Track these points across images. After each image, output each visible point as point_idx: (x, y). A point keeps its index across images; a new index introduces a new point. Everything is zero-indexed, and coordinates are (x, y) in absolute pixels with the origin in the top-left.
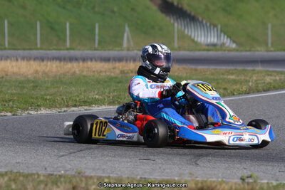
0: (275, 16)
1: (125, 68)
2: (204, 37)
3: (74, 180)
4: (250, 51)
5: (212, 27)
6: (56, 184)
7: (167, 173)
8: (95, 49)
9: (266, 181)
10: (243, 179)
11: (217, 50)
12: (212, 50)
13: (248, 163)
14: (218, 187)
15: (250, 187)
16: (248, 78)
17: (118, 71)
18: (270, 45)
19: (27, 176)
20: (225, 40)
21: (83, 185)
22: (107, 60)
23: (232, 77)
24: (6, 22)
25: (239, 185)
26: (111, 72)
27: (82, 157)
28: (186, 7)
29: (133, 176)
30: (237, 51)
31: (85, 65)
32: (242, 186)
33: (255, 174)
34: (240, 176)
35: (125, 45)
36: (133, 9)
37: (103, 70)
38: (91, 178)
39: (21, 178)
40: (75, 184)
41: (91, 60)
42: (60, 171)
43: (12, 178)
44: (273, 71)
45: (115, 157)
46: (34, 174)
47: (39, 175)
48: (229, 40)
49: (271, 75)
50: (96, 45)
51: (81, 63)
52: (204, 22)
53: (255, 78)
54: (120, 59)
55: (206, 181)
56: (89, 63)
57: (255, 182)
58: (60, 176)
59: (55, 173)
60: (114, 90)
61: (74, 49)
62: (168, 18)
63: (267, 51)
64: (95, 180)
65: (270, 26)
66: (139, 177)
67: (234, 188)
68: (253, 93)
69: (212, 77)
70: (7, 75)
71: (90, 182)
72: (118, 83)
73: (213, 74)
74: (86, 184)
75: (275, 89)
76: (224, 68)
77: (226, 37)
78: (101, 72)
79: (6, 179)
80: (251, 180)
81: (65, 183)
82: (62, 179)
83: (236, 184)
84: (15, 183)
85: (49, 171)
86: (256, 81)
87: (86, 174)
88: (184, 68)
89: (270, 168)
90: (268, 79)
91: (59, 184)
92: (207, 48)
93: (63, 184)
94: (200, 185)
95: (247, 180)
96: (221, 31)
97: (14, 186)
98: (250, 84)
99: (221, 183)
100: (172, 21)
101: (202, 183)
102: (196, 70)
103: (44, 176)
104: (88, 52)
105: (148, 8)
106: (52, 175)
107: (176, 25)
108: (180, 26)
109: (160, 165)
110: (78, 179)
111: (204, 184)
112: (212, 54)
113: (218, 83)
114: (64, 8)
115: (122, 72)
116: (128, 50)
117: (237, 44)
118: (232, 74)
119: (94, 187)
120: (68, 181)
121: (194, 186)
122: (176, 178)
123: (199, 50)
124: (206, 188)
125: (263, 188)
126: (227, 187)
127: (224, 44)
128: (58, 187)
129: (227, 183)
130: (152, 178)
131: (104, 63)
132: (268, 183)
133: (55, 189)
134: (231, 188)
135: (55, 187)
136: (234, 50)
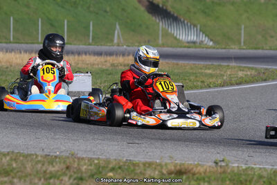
0: (248, 18)
1: (116, 62)
2: (185, 36)
3: (68, 161)
4: (225, 48)
5: (192, 27)
6: (52, 164)
7: (150, 156)
8: (90, 44)
9: (236, 165)
10: (216, 163)
11: (196, 48)
12: (192, 47)
13: (221, 148)
14: (195, 169)
15: (222, 170)
16: (222, 73)
17: (109, 65)
18: (242, 44)
19: (26, 156)
20: (204, 39)
21: (76, 165)
22: (99, 54)
23: (209, 71)
24: (12, 19)
25: (213, 168)
26: (103, 65)
27: (75, 140)
28: (170, 9)
29: (119, 158)
30: (214, 48)
31: (80, 58)
32: (216, 169)
33: (227, 158)
34: (214, 160)
35: (116, 41)
36: (123, 10)
37: (96, 62)
38: (83, 159)
39: (21, 158)
40: (68, 164)
41: (86, 54)
42: (56, 153)
43: (14, 158)
44: (245, 67)
45: (104, 140)
46: (33, 155)
47: (37, 156)
48: (207, 38)
49: (243, 71)
50: (91, 41)
51: (76, 57)
52: (186, 22)
53: (229, 73)
54: (110, 54)
55: (184, 164)
56: (84, 56)
57: (227, 165)
58: (56, 157)
59: (51, 154)
60: (105, 81)
61: (70, 44)
62: (154, 18)
63: (240, 49)
64: (87, 161)
65: (243, 27)
66: (125, 159)
67: (208, 170)
68: (227, 85)
69: (191, 71)
70: (11, 66)
71: (82, 163)
72: (109, 74)
73: (192, 69)
74: (78, 165)
75: (247, 82)
76: (202, 63)
77: (204, 36)
78: (94, 64)
79: (8, 158)
80: (223, 164)
81: (60, 163)
82: (57, 160)
83: (210, 167)
84: (16, 162)
85: (46, 152)
86: (230, 75)
87: (79, 156)
88: (167, 63)
89: (240, 153)
90: (240, 74)
91: (54, 164)
92: (187, 45)
93: (58, 164)
94: (178, 167)
95: (219, 164)
96: (200, 31)
97: (14, 165)
98: (225, 78)
99: (197, 166)
100: (158, 21)
101: (180, 166)
102: (177, 64)
103: (41, 156)
104: (82, 47)
105: (136, 9)
106: (49, 155)
107: (161, 24)
108: (164, 26)
109: (144, 149)
110: (71, 160)
111: (182, 167)
112: (192, 50)
113: (196, 77)
114: (63, 7)
115: (113, 65)
116: (118, 45)
117: (214, 42)
118: (209, 69)
119: (85, 167)
120: (63, 161)
121: (173, 168)
122: (158, 161)
123: (181, 47)
124: (183, 170)
125: (233, 171)
126: (202, 170)
127: (202, 42)
128: (54, 167)
129: (202, 166)
130: (136, 160)
131: (96, 57)
132: (238, 167)
133: (51, 169)
134: (206, 170)
135: (51, 166)
136: (211, 47)
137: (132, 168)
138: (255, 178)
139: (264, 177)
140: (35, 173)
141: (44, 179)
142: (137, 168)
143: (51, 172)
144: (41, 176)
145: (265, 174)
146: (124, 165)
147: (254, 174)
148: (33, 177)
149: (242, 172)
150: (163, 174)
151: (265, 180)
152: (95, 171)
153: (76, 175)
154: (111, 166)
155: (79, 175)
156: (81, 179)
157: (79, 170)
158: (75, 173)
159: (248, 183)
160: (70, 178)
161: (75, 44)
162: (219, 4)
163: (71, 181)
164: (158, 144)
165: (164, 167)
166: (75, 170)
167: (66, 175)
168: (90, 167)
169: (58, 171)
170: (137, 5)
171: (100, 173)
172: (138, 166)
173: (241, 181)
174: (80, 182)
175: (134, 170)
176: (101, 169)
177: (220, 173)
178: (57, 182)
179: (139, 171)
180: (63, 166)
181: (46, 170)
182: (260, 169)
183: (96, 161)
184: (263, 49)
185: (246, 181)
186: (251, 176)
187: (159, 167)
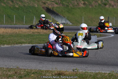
0: (85, 14)
2: (61, 21)
3: (16, 70)
4: (76, 26)
5: (64, 17)
6: (10, 71)
7: (48, 68)
8: (24, 25)
9: (81, 71)
10: (73, 70)
13: (75, 64)
15: (76, 73)
17: (31, 32)
21: (19, 72)
26: (29, 33)
27: (18, 62)
28: (55, 11)
29: (36, 69)
30: (72, 26)
31: (20, 30)
32: (73, 72)
33: (78, 68)
34: (72, 69)
35: (34, 23)
36: (37, 11)
38: (22, 69)
41: (22, 28)
42: (11, 67)
45: (30, 62)
46: (2, 68)
47: (4, 68)
48: (69, 22)
50: (24, 23)
52: (61, 16)
55: (61, 71)
56: (22, 29)
57: (78, 71)
58: (11, 69)
59: (9, 67)
60: (30, 39)
61: (16, 24)
62: (49, 14)
65: (83, 17)
66: (38, 69)
72: (31, 36)
74: (20, 71)
76: (67, 31)
78: (26, 32)
83: (71, 72)
85: (7, 67)
87: (20, 68)
89: (83, 66)
93: (12, 71)
94: (59, 72)
95: (75, 71)
96: (67, 19)
99: (66, 72)
100: (50, 15)
101: (59, 71)
104: (21, 26)
105: (42, 11)
106: (8, 68)
107: (51, 16)
108: (53, 17)
109: (45, 65)
114: (13, 10)
115: (33, 32)
117: (72, 23)
118: (70, 34)
119: (22, 72)
120: (14, 70)
121: (57, 72)
122: (51, 70)
124: (61, 73)
125: (80, 73)
126: (68, 73)
127: (67, 23)
128: (10, 72)
129: (68, 71)
130: (42, 69)
131: (27, 29)
132: (82, 72)
133: (9, 73)
134: (69, 73)
135: (9, 72)
136: (71, 25)
137: (41, 73)
138: (89, 76)
139: (92, 76)
140: (3, 75)
141: (7, 77)
142: (43, 73)
143: (9, 75)
144: (5, 76)
145: (92, 74)
146: (38, 72)
147: (88, 75)
148: (2, 76)
149: (83, 74)
150: (53, 75)
151: (92, 77)
152: (26, 74)
153: (19, 76)
154: (33, 72)
155: (20, 76)
156: (21, 77)
157: (20, 74)
158: (19, 75)
159: (86, 78)
160: (17, 77)
161: (18, 25)
162: (74, 9)
163: (17, 78)
164: (51, 63)
165: (53, 72)
166: (19, 74)
167: (15, 76)
168: (24, 73)
169: (12, 74)
170: (42, 9)
171: (28, 74)
172: (43, 72)
173: (83, 77)
174: (21, 78)
175: (42, 73)
176: (29, 73)
177: (75, 74)
178: (12, 78)
179: (44, 74)
180: (14, 72)
181: (8, 74)
182: (90, 72)
183: (27, 70)
184: (91, 26)
185: (85, 77)
186: (87, 75)
187: (51, 72)
